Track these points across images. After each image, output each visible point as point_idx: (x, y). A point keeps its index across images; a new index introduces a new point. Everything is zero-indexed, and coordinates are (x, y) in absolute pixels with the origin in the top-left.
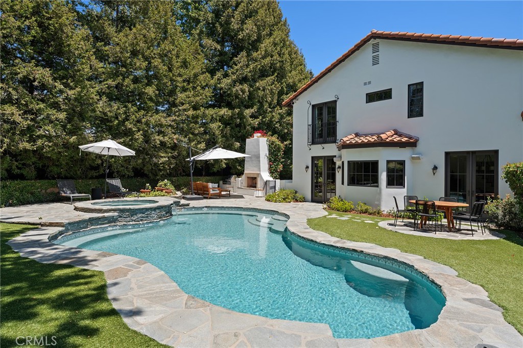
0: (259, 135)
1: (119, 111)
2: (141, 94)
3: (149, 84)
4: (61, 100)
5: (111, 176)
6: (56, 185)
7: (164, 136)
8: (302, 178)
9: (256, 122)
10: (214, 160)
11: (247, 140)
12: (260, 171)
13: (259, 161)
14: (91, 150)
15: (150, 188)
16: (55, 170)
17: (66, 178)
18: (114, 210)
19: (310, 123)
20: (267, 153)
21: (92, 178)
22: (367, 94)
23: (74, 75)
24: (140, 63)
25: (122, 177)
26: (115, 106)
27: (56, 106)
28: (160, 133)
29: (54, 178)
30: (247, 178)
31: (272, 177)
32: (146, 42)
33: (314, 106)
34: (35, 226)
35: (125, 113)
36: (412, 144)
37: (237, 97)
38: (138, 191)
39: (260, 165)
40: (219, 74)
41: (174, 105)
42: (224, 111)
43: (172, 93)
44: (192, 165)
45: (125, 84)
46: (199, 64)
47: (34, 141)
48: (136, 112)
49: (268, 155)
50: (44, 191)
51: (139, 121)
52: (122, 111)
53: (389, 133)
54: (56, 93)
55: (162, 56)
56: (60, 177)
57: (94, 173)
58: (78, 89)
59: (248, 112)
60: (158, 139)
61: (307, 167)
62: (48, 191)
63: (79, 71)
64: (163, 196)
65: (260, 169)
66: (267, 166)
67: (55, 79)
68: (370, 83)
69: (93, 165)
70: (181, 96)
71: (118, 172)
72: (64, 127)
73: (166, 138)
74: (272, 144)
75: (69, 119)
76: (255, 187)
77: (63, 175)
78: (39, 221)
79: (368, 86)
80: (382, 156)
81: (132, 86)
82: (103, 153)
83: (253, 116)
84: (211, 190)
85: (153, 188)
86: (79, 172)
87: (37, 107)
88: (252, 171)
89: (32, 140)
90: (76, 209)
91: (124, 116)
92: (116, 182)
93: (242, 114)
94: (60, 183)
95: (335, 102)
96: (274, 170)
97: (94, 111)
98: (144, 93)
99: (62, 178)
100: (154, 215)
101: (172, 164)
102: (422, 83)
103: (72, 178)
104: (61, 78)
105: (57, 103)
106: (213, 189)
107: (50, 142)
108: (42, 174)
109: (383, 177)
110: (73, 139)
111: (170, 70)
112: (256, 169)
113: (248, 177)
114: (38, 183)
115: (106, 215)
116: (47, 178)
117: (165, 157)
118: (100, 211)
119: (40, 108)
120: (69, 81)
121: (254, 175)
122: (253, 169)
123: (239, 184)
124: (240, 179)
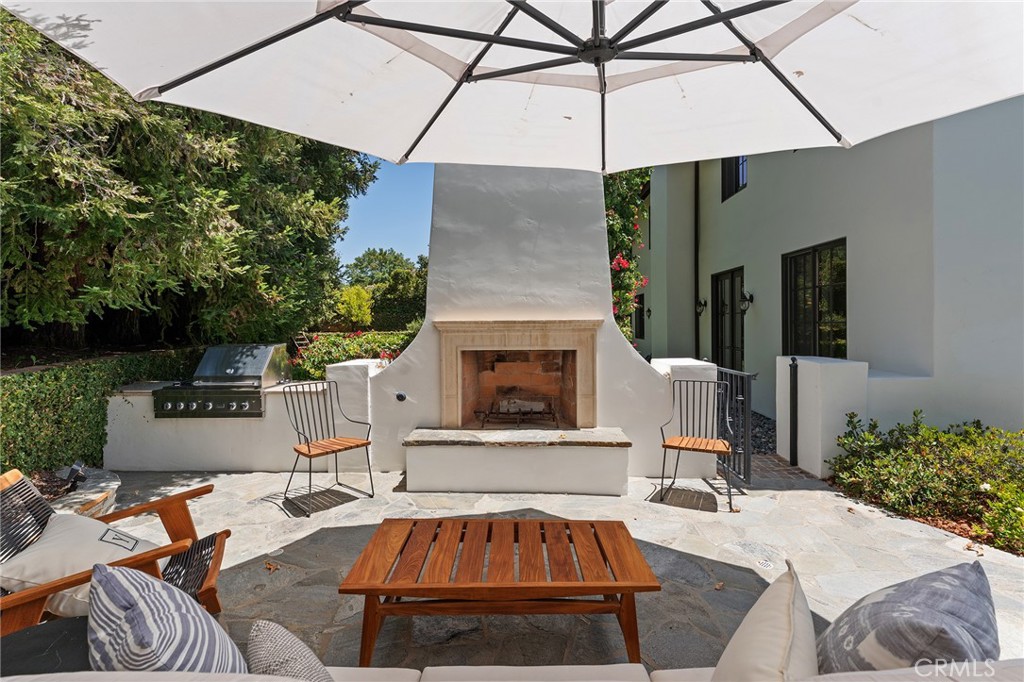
30: (458, 363)
65: (605, 291)
113: (463, 352)
121: (545, 337)
122: (532, 295)
123: (370, 404)
124: (373, 367)
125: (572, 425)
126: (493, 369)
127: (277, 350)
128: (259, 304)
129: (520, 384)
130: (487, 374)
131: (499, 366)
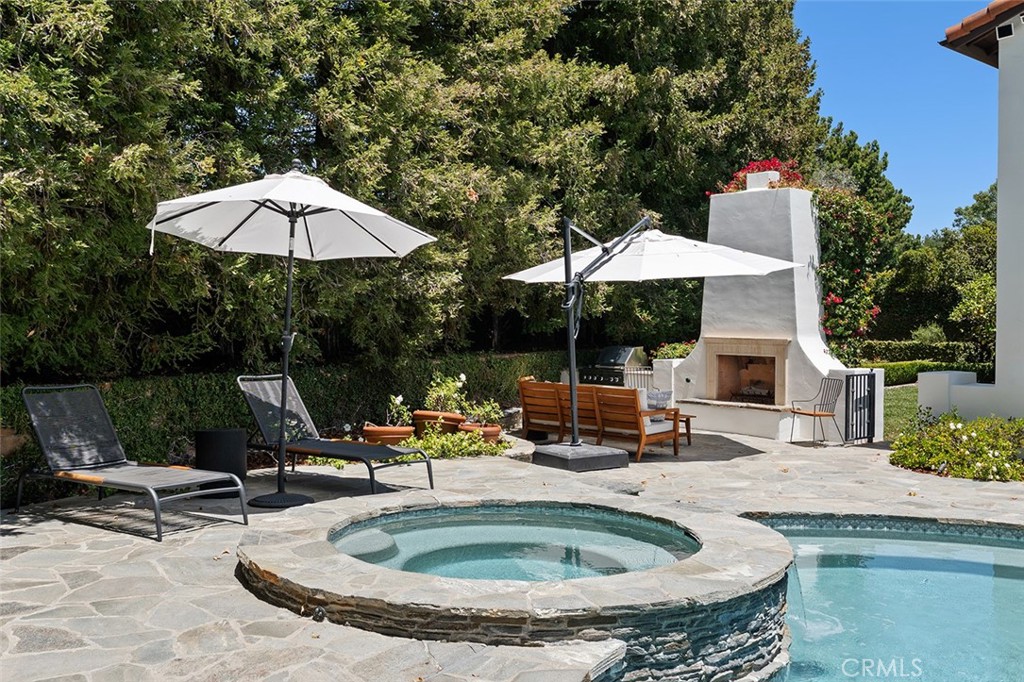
0: (772, 176)
11: (713, 198)
12: (794, 330)
15: (406, 415)
20: (815, 253)
30: (715, 362)
31: (839, 356)
39: (794, 308)
42: (612, 79)
49: (816, 263)
64: (478, 453)
65: (793, 321)
66: (815, 311)
69: (174, 305)
76: (769, 398)
84: (646, 420)
86: (111, 343)
88: (745, 330)
96: (847, 328)
113: (720, 357)
121: (759, 348)
122: (754, 323)
123: (673, 383)
124: (676, 362)
125: (773, 403)
126: (747, 368)
127: (636, 350)
128: (637, 322)
129: (762, 379)
130: (743, 371)
131: (750, 366)
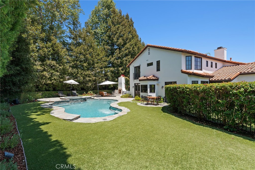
0: (122, 76)
1: (75, 71)
2: (82, 66)
3: (85, 62)
4: (58, 69)
5: (74, 90)
6: (57, 93)
7: (90, 78)
8: (132, 90)
9: (123, 72)
10: (109, 85)
11: (119, 78)
13: (122, 85)
14: (67, 83)
15: (85, 93)
16: (58, 88)
17: (61, 91)
18: (69, 99)
19: (134, 73)
21: (68, 90)
22: (147, 64)
23: (62, 62)
24: (82, 57)
25: (77, 90)
26: (74, 70)
27: (57, 71)
28: (89, 77)
29: (58, 91)
30: (119, 90)
32: (84, 50)
33: (135, 67)
34: (48, 102)
35: (78, 71)
36: (157, 79)
37: (116, 64)
38: (82, 94)
40: (110, 57)
41: (94, 68)
43: (93, 64)
44: (98, 86)
45: (77, 63)
46: (102, 54)
47: (51, 81)
48: (81, 71)
49: (125, 83)
50: (55, 94)
51: (82, 74)
52: (76, 71)
53: (150, 76)
54: (57, 67)
55: (89, 53)
56: (59, 90)
57: (69, 89)
58: (63, 66)
59: (120, 69)
60: (88, 79)
61: (133, 87)
62: (56, 94)
63: (63, 61)
66: (124, 86)
67: (57, 64)
68: (148, 60)
70: (96, 65)
71: (76, 89)
72: (59, 77)
73: (91, 79)
74: (126, 79)
75: (61, 75)
76: (121, 93)
77: (60, 90)
78: (49, 101)
79: (147, 61)
80: (148, 83)
81: (79, 64)
82: (71, 83)
83: (122, 70)
85: (86, 93)
87: (52, 72)
89: (51, 80)
90: (60, 99)
91: (77, 73)
92: (75, 92)
93: (118, 69)
94: (59, 92)
95: (140, 66)
96: (127, 88)
97: (68, 71)
98: (83, 65)
99: (60, 91)
100: (79, 100)
101: (93, 86)
102: (160, 61)
103: (62, 91)
104: (58, 63)
105: (57, 70)
106: (105, 94)
107: (55, 81)
108: (54, 90)
109: (149, 90)
110: (62, 80)
111: (92, 57)
112: (121, 87)
114: (53, 92)
115: (66, 100)
116: (56, 91)
117: (90, 84)
118: (65, 99)
119: (53, 72)
120: (61, 64)
